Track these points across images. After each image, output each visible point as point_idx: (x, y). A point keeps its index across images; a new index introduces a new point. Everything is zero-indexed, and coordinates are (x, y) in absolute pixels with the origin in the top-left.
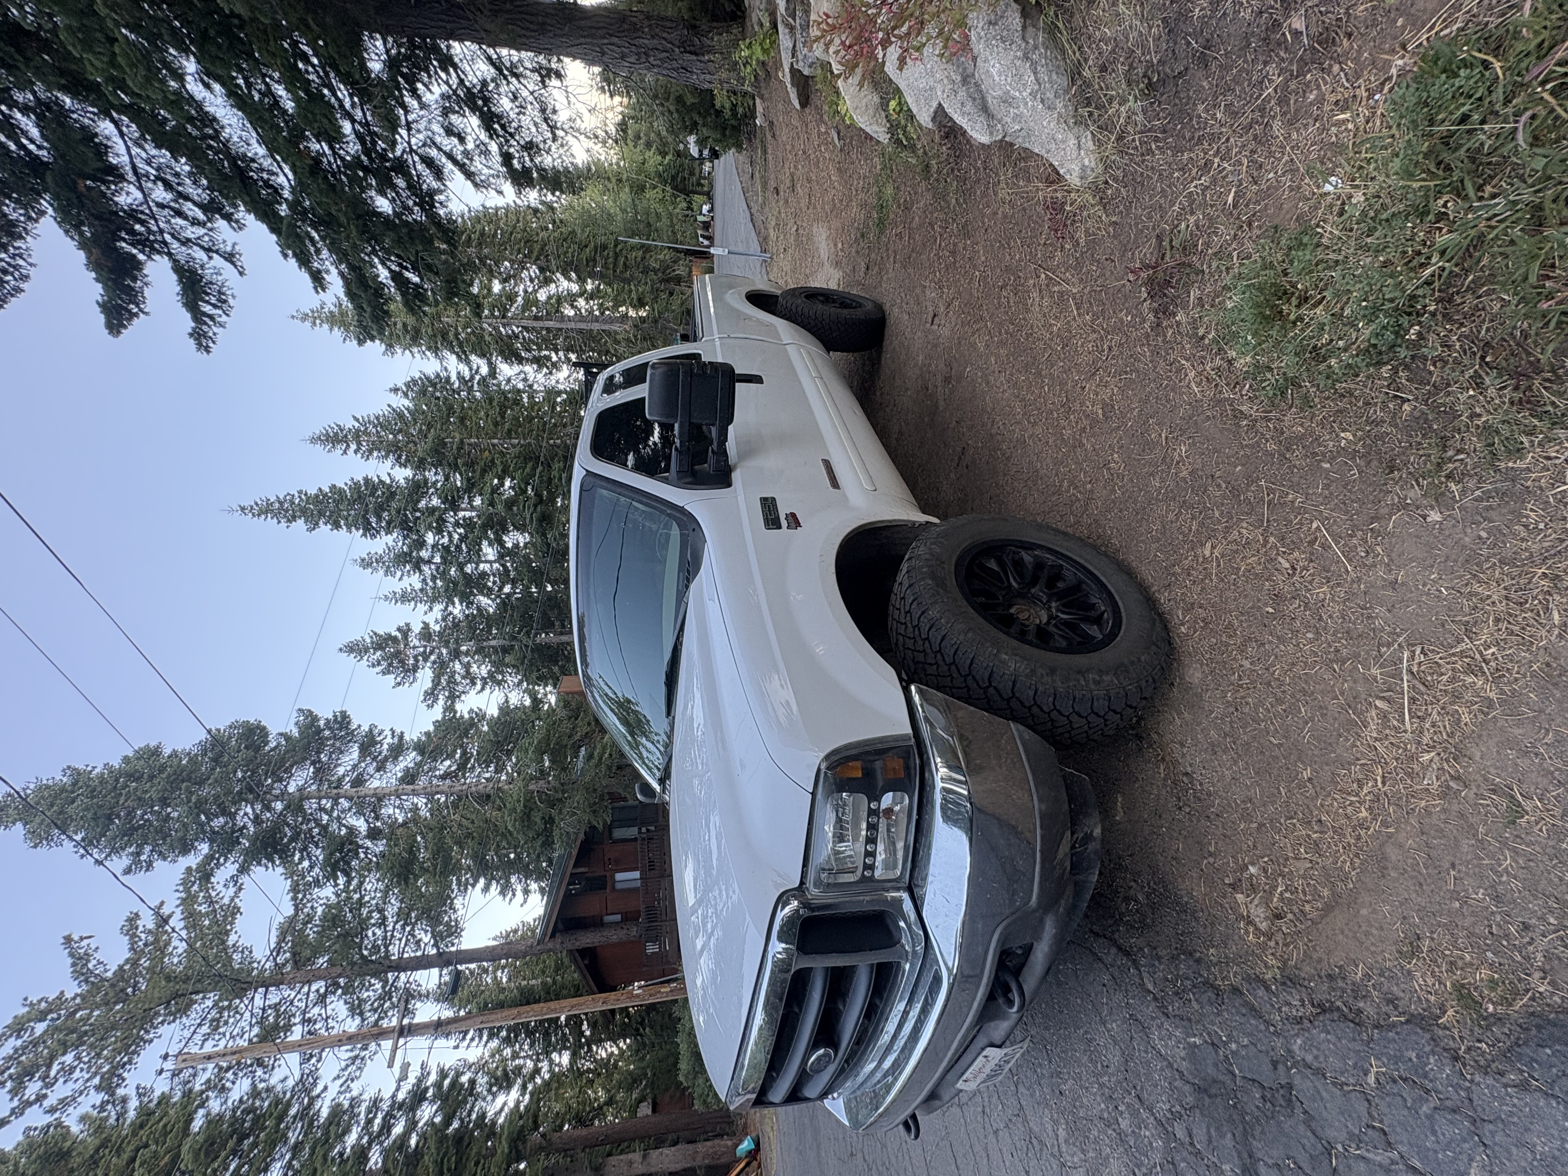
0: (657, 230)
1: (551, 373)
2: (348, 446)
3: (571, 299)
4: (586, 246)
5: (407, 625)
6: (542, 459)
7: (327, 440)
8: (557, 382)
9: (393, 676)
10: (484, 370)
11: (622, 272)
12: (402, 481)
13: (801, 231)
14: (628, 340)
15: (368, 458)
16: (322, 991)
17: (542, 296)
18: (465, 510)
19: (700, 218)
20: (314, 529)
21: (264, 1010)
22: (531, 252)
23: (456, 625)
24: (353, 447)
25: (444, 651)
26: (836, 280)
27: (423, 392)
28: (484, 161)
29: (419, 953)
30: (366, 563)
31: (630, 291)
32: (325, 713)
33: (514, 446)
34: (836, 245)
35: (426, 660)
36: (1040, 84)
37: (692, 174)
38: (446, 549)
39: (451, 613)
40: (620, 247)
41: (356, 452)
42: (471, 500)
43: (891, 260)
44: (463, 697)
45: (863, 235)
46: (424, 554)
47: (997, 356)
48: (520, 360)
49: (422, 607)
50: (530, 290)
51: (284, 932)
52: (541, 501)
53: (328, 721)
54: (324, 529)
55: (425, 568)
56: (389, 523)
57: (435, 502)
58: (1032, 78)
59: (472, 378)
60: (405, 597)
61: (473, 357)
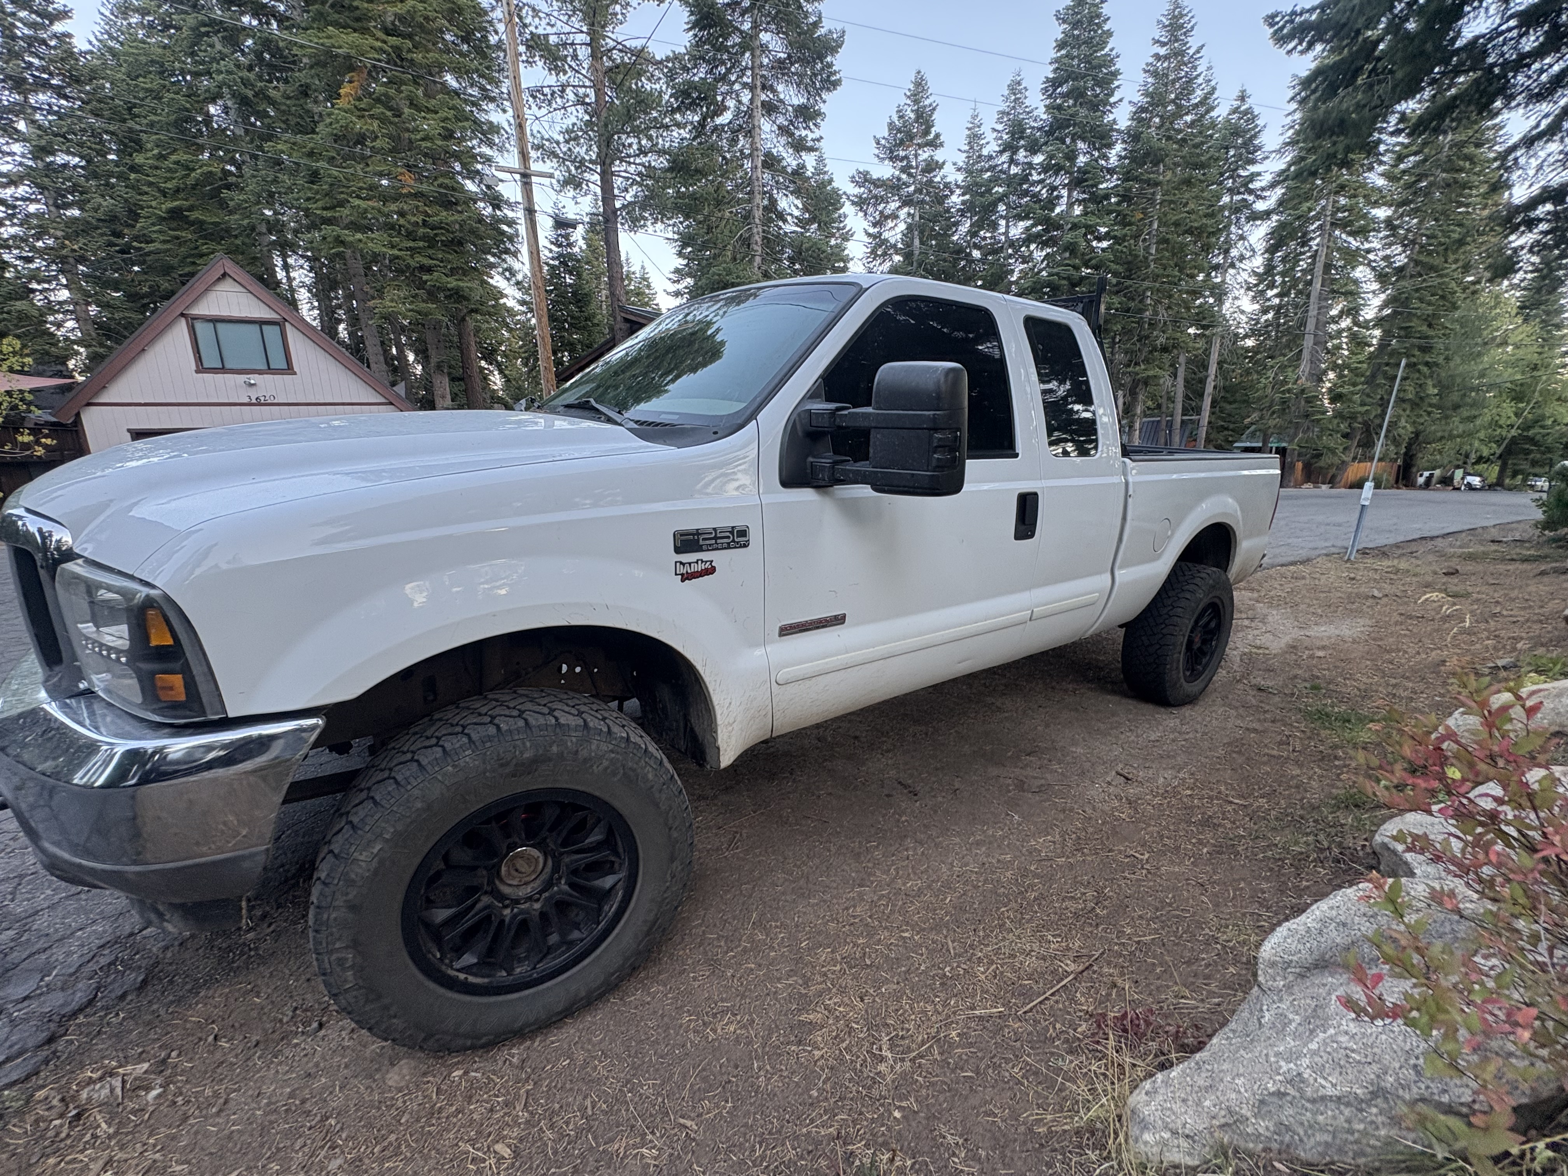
0: (1447, 417)
1: (1249, 289)
2: (1163, 44)
3: (1352, 311)
4: (1430, 326)
5: (941, 145)
6: (1129, 282)
7: (1174, 17)
8: (1236, 298)
9: (886, 135)
10: (1260, 206)
11: (1385, 373)
12: (1111, 117)
13: (1370, 602)
14: (1285, 382)
15: (1146, 71)
16: (587, 100)
17: (1361, 272)
18: (1069, 196)
19: (1459, 473)
20: (1058, 19)
21: (572, 44)
22: (1430, 253)
23: (940, 200)
24: (1163, 51)
25: (912, 188)
26: (1268, 644)
27: (1236, 132)
28: (1551, 160)
29: (616, 192)
30: (1016, 88)
31: (1354, 385)
32: (839, 62)
33: (1146, 249)
34: (1323, 648)
35: (903, 170)
36: (1313, 1101)
37: (1534, 463)
38: (1025, 178)
39: (952, 192)
40: (1425, 369)
41: (1157, 57)
42: (1080, 202)
43: (1256, 725)
44: (861, 214)
45: (1315, 688)
46: (1021, 155)
47: (1007, 865)
48: (1271, 250)
49: (961, 159)
50: (1371, 256)
51: (639, 54)
52: (1074, 285)
53: (830, 65)
54: (1058, 31)
55: (1005, 157)
56: (1059, 108)
57: (1082, 160)
58: (1330, 1091)
59: (1251, 192)
60: (974, 138)
61: (1279, 191)
